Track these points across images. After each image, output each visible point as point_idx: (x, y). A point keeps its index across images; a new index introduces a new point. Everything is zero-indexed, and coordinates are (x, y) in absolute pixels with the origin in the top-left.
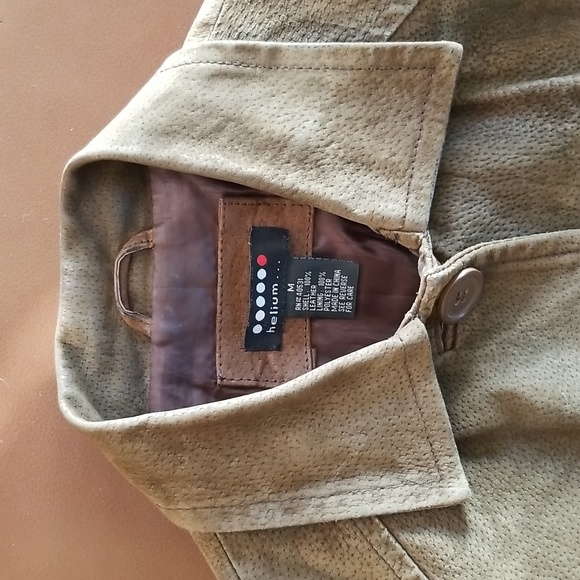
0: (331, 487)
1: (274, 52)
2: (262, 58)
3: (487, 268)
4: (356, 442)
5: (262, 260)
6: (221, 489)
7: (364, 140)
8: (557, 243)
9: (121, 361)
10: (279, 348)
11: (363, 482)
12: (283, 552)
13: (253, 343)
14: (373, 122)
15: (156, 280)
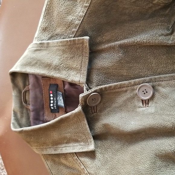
0: (64, 145)
1: (48, 44)
2: (45, 45)
3: (101, 92)
4: (68, 135)
5: (51, 92)
6: (43, 145)
7: (70, 63)
8: (120, 85)
9: (25, 115)
10: (58, 112)
11: (71, 145)
12: (57, 159)
13: (52, 111)
14: (72, 58)
15: (30, 97)
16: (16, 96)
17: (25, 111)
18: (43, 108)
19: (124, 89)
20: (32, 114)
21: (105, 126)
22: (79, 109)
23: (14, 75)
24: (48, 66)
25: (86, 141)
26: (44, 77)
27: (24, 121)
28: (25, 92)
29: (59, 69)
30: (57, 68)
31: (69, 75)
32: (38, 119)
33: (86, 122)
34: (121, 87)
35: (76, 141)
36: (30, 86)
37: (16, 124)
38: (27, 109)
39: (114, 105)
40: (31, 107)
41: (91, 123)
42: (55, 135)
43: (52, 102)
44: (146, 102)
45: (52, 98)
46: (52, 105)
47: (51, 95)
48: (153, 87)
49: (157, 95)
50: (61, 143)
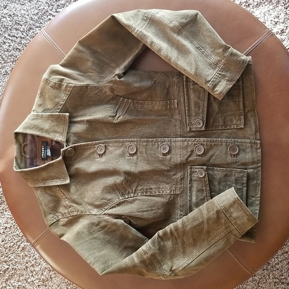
1: (42, 115)
2: (40, 116)
3: (75, 148)
4: (53, 174)
5: (43, 146)
6: (36, 181)
7: (56, 128)
8: (87, 144)
9: (23, 161)
10: (47, 160)
13: (43, 159)
14: (57, 125)
15: (28, 149)
16: (18, 148)
17: (23, 158)
18: (36, 157)
19: (89, 147)
20: (28, 161)
21: (76, 169)
22: (61, 158)
23: (17, 134)
24: (41, 130)
25: (65, 179)
26: (38, 136)
27: (22, 165)
28: (24, 146)
29: (48, 132)
30: (47, 131)
31: (55, 136)
32: (32, 165)
33: (65, 166)
34: (87, 145)
35: (58, 178)
36: (28, 142)
37: (17, 167)
38: (25, 158)
39: (83, 157)
40: (28, 156)
41: (68, 167)
42: (44, 174)
43: (43, 153)
44: (101, 156)
45: (43, 151)
46: (43, 155)
47: (43, 149)
48: (105, 146)
49: (107, 151)
50: (48, 180)
